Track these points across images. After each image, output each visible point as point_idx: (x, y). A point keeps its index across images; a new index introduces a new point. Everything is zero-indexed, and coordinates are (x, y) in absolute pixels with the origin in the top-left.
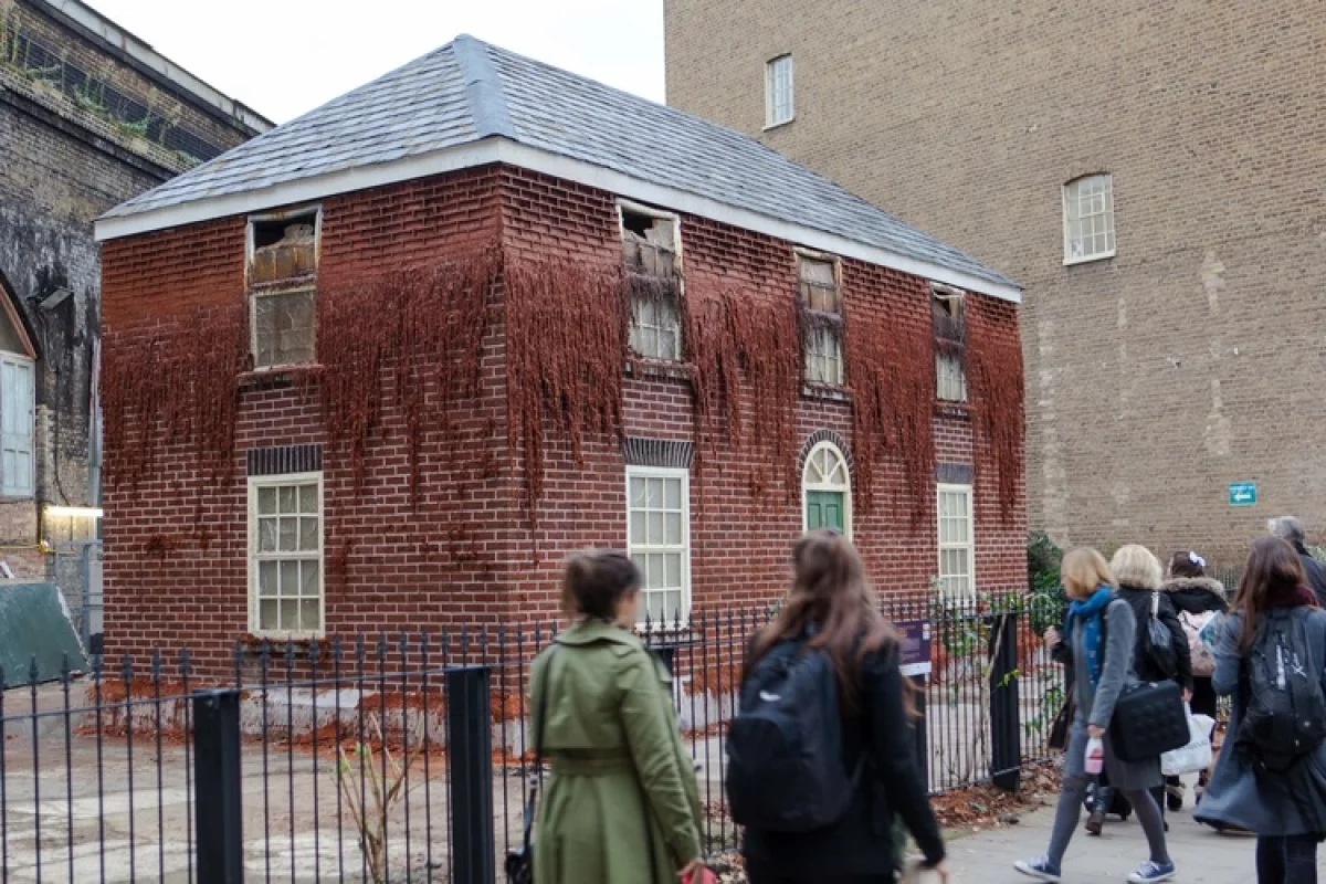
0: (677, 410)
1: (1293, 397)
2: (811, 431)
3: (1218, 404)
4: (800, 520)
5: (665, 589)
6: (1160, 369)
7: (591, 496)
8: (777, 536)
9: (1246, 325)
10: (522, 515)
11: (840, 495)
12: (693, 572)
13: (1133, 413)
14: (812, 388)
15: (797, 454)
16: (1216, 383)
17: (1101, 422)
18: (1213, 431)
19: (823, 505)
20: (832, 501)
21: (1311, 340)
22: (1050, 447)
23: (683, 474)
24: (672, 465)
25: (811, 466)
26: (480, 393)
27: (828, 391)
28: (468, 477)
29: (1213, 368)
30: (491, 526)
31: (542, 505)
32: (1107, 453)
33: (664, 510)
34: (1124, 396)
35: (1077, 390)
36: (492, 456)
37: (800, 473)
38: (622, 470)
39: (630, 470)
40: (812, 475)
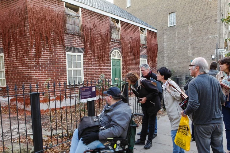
0: (80, 42)
1: (201, 47)
2: (113, 48)
3: (190, 48)
4: (110, 64)
5: (77, 77)
6: (182, 43)
7: (56, 58)
8: (105, 67)
9: (195, 35)
10: (35, 61)
11: (120, 59)
12: (84, 73)
13: (178, 49)
14: (113, 40)
15: (110, 52)
16: (190, 45)
17: (173, 51)
18: (189, 52)
19: (116, 61)
20: (118, 61)
21: (204, 38)
23: (82, 54)
25: (113, 54)
26: (25, 35)
27: (117, 41)
28: (24, 54)
29: (190, 42)
30: (29, 64)
31: (41, 59)
32: (174, 56)
33: (77, 61)
34: (176, 47)
35: (170, 46)
36: (28, 49)
37: (110, 55)
38: (65, 53)
39: (67, 53)
40: (113, 56)
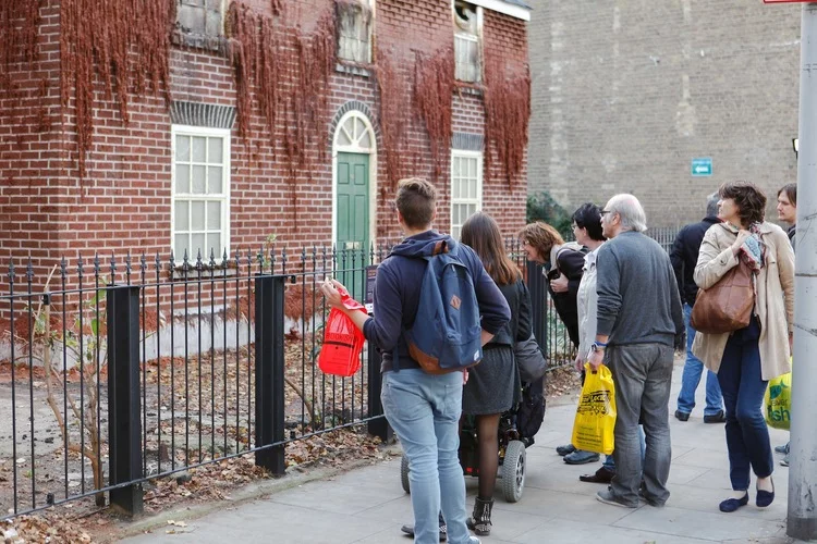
0: (221, 79)
1: (744, 92)
2: (343, 101)
3: (686, 95)
4: (330, 176)
5: (206, 231)
6: (644, 65)
7: (139, 150)
8: (309, 189)
9: (711, 32)
10: (72, 164)
11: (367, 155)
12: (232, 217)
13: (622, 99)
14: (345, 66)
15: (329, 121)
16: (686, 78)
17: (597, 106)
18: (682, 116)
19: (351, 164)
20: (361, 160)
21: (760, 47)
22: (557, 125)
23: (225, 134)
24: (215, 124)
25: (342, 130)
26: (37, 57)
27: (359, 69)
28: (26, 131)
29: (684, 66)
30: (45, 173)
31: (91, 157)
32: (600, 131)
33: (207, 164)
34: (616, 86)
35: (579, 79)
36: (46, 112)
37: (332, 136)
38: (168, 128)
39: (176, 129)
40: (343, 139)
